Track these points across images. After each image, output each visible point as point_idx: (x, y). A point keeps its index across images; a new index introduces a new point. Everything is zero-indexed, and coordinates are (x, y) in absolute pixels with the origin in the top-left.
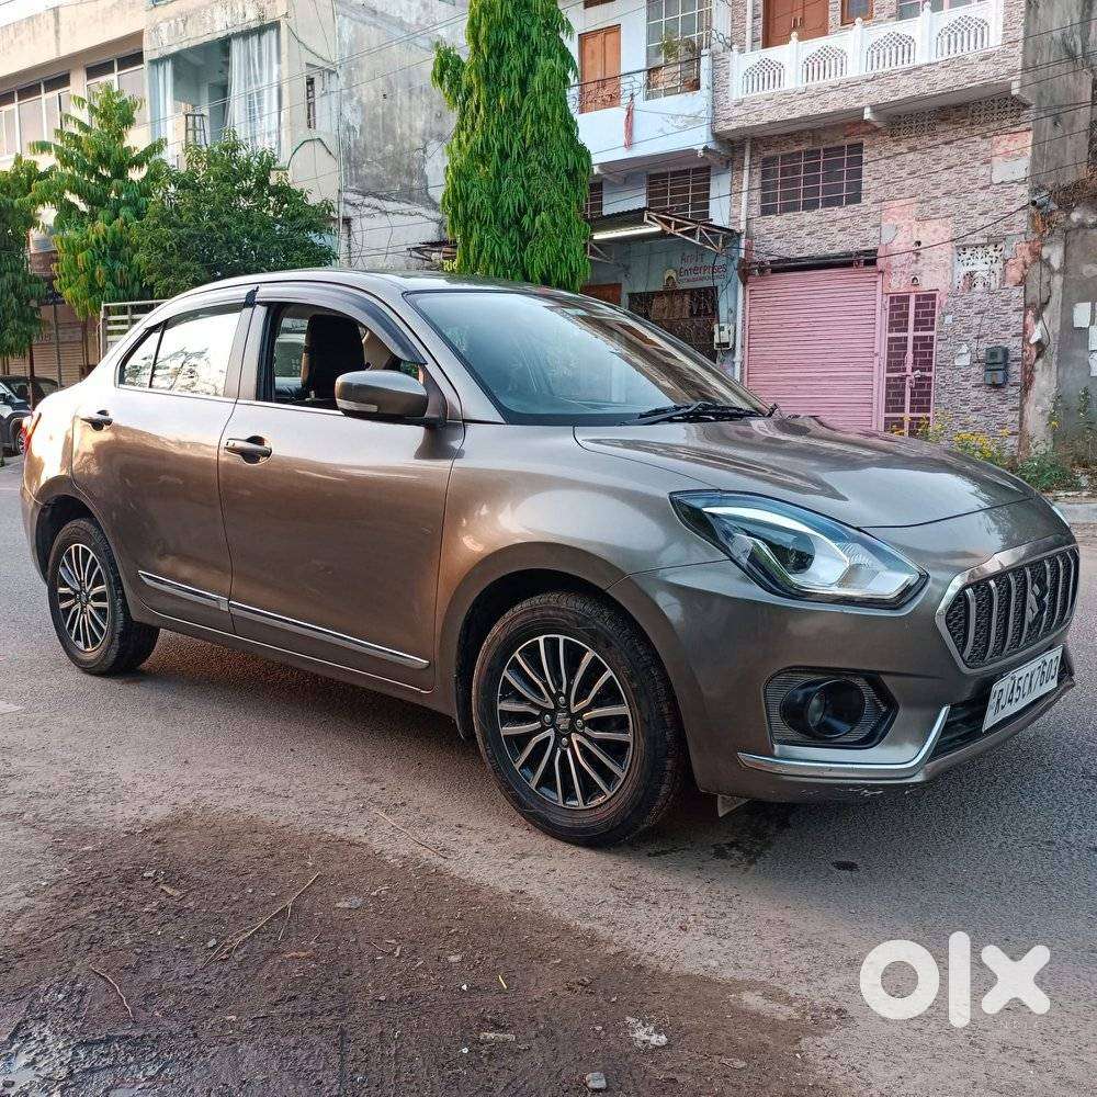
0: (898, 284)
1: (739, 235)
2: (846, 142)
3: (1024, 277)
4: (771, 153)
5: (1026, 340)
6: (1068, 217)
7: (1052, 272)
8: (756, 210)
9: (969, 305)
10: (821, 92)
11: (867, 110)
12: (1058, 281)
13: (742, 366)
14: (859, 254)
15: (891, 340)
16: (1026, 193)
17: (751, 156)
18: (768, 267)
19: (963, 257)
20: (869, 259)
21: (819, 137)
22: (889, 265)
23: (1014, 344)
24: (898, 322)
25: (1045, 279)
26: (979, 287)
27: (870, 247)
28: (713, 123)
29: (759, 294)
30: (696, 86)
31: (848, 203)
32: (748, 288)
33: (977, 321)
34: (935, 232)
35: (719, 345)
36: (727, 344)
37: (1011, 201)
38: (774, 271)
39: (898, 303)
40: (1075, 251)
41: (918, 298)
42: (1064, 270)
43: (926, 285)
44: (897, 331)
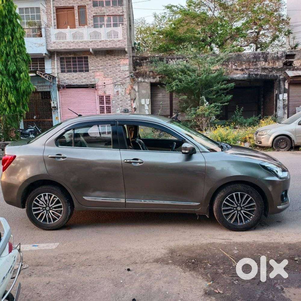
0: (101, 93)
1: (56, 77)
2: (83, 56)
3: (130, 93)
4: (63, 56)
5: (132, 107)
6: (138, 79)
7: (136, 92)
8: (60, 71)
9: (118, 99)
10: (78, 43)
11: (91, 49)
12: (137, 94)
13: (60, 113)
14: (90, 85)
15: (100, 107)
16: (129, 73)
17: (57, 57)
18: (65, 87)
19: (115, 87)
20: (93, 86)
21: (76, 54)
22: (98, 88)
23: (129, 108)
24: (101, 102)
25: (135, 93)
26: (120, 94)
27: (92, 83)
28: (47, 47)
29: (63, 94)
30: (41, 36)
31: (85, 72)
32: (60, 92)
33: (120, 102)
34: (108, 81)
35: (53, 107)
36: (56, 107)
37: (125, 75)
38: (67, 88)
39: (101, 98)
40: (140, 87)
41: (106, 96)
42: (138, 91)
43: (108, 93)
44: (102, 104)
